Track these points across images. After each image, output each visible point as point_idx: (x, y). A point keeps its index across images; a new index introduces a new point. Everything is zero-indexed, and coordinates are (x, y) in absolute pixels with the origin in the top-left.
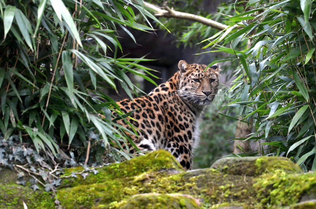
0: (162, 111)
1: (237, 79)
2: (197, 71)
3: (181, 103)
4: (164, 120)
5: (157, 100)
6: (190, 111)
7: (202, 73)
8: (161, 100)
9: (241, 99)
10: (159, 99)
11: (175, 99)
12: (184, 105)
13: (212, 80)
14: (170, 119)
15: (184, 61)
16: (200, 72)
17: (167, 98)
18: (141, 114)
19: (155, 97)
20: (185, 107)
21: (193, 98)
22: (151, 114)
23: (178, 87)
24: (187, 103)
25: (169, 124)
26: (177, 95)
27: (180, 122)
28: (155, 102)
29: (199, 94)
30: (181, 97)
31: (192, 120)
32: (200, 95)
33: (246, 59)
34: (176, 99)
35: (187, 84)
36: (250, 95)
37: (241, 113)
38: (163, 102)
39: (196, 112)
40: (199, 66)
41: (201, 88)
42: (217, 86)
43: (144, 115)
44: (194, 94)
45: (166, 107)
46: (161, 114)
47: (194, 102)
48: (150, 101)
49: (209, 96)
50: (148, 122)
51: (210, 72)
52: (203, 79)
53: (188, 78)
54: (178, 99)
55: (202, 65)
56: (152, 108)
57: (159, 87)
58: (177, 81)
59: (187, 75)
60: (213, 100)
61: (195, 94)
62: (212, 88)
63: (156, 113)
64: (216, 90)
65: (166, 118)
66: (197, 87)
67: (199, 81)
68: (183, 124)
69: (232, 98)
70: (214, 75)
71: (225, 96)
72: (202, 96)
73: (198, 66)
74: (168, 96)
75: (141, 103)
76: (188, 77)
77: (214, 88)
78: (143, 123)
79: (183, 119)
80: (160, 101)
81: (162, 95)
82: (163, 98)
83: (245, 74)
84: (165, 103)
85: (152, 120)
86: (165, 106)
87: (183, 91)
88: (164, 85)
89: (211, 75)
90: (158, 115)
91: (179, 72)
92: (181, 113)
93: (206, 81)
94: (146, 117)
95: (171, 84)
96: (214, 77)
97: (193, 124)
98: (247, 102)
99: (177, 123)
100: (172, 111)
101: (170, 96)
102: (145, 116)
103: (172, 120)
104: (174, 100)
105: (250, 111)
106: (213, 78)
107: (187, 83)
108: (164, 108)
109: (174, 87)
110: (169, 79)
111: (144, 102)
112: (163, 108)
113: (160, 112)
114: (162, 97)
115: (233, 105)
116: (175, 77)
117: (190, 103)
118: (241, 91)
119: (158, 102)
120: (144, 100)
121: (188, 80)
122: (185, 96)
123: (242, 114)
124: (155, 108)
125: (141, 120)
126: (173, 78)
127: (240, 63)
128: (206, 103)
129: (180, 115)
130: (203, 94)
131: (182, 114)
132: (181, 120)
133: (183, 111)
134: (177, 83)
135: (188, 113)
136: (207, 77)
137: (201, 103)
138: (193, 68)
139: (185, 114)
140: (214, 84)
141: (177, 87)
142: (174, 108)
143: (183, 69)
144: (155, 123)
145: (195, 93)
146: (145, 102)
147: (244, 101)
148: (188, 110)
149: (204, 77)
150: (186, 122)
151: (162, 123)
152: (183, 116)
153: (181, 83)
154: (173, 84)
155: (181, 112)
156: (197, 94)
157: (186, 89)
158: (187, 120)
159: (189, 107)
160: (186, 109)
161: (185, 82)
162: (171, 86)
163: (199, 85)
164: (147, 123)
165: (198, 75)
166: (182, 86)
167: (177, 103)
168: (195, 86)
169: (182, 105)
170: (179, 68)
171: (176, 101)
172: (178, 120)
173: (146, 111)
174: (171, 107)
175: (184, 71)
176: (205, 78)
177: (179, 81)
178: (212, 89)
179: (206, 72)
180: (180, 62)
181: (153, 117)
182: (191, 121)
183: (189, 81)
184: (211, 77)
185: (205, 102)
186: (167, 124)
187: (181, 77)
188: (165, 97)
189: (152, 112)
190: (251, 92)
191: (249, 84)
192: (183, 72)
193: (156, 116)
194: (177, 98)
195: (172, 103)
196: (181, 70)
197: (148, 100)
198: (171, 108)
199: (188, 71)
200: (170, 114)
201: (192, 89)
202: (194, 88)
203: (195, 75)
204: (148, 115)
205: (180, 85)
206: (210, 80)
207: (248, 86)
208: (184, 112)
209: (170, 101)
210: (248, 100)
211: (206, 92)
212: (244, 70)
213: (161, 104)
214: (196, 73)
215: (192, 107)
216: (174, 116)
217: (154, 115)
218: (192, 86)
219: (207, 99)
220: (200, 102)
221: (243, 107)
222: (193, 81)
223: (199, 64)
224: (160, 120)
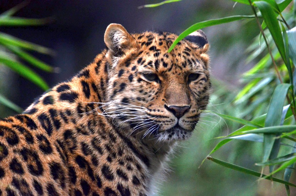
0: (60, 154)
1: (256, 69)
2: (152, 53)
3: (111, 136)
4: (67, 176)
5: (46, 124)
6: (134, 156)
7: (165, 58)
8: (58, 125)
9: (267, 121)
10: (52, 122)
11: (95, 124)
12: (119, 140)
13: (191, 76)
14: (80, 174)
15: (120, 25)
16: (161, 56)
17: (74, 121)
18: (8, 163)
19: (42, 117)
20: (121, 145)
21: (143, 124)
22: (34, 164)
23: (104, 93)
24: (126, 134)
25: (80, 188)
26: (100, 114)
27: (106, 183)
28: (41, 131)
29: (157, 113)
30: (111, 121)
31: (140, 178)
32: (161, 116)
33: (279, 17)
34: (97, 123)
35: (127, 88)
36: (289, 109)
37: (266, 158)
38: (61, 130)
39: (150, 158)
40: (160, 40)
41: (162, 97)
42: (204, 91)
43: (15, 166)
44: (144, 114)
45: (72, 144)
46: (58, 162)
47: (145, 134)
48: (28, 129)
49: (184, 118)
50: (25, 183)
51: (188, 54)
52: (168, 73)
53: (128, 72)
54: (102, 125)
55: (168, 37)
56: (36, 146)
57: (54, 93)
58: (102, 79)
59: (127, 63)
60: (193, 127)
61: (147, 113)
62: (192, 98)
63: (46, 159)
64: (204, 101)
65: (72, 171)
66: (153, 95)
67: (157, 80)
68: (114, 188)
69: (244, 118)
70: (197, 63)
71: (226, 112)
72: (166, 117)
73: (157, 38)
74: (76, 116)
75: (7, 134)
76: (130, 68)
77: (197, 97)
78: (12, 188)
79: (115, 175)
80: (54, 128)
81: (61, 114)
82: (62, 121)
83: (277, 55)
84: (68, 134)
85: (36, 178)
86: (67, 142)
87: (117, 104)
88: (68, 87)
89: (190, 63)
90: (49, 164)
91: (107, 56)
92: (109, 159)
93: (175, 79)
94: (21, 171)
95: (84, 83)
96: (198, 67)
97: (141, 188)
98: (280, 129)
99: (100, 184)
100: (87, 155)
101: (81, 116)
102: (17, 167)
103: (86, 177)
104: (92, 127)
105: (290, 153)
106: (194, 71)
107: (128, 83)
108: (67, 147)
109: (92, 93)
110: (81, 72)
111: (14, 132)
112: (63, 148)
113: (55, 157)
114: (59, 117)
115: (245, 135)
116: (96, 65)
117: (134, 135)
118: (268, 101)
119: (49, 132)
120: (14, 126)
121: (128, 75)
122: (123, 118)
123: (270, 158)
124: (41, 147)
125: (8, 178)
126: (91, 68)
127: (263, 25)
128: (175, 136)
129: (108, 164)
130: (167, 113)
131: (113, 163)
132: (110, 177)
133: (114, 155)
134: (102, 82)
135: (130, 159)
136: (178, 70)
137: (163, 137)
138: (143, 44)
139: (121, 163)
140: (197, 85)
141: (101, 93)
142: (91, 147)
143: (117, 47)
144: (44, 185)
145: (146, 110)
146: (17, 131)
147: (273, 125)
148: (128, 152)
149: (170, 70)
150: (123, 183)
151: (63, 186)
152: (114, 167)
153: (112, 83)
154: (90, 86)
155: (111, 156)
156: (152, 113)
157: (125, 101)
158: (125, 178)
159: (130, 145)
160: (124, 151)
161: (122, 81)
162: (84, 91)
163: (156, 90)
164: (23, 187)
165: (153, 64)
166: (115, 93)
167: (100, 134)
168: (149, 90)
169: (114, 139)
170: (107, 44)
171: (97, 128)
172: (102, 178)
173: (21, 156)
174: (84, 145)
175: (118, 52)
176: (173, 70)
177: (107, 79)
178: (190, 100)
179: (177, 54)
180: (108, 27)
181: (38, 171)
182: (136, 181)
183: (131, 78)
184: (188, 68)
185: (173, 134)
186: (74, 187)
187: (110, 67)
188: (69, 117)
189: (36, 157)
190: (292, 101)
191: (287, 81)
192: (116, 56)
193: (47, 167)
194: (101, 121)
195: (85, 133)
196: (110, 50)
197: (24, 126)
198: (84, 147)
199: (128, 53)
200: (80, 160)
201: (139, 99)
202: (143, 96)
203: (146, 63)
204: (24, 165)
205: (110, 89)
206: (185, 78)
207: (286, 87)
208: (118, 157)
209: (80, 127)
210: (287, 123)
211: (175, 108)
212: (274, 45)
213: (58, 135)
214: (150, 58)
215: (140, 145)
216: (92, 166)
217: (39, 164)
218: (141, 91)
219: (177, 126)
220: (161, 134)
221: (270, 142)
222: (143, 78)
223: (161, 33)
224: (55, 177)
